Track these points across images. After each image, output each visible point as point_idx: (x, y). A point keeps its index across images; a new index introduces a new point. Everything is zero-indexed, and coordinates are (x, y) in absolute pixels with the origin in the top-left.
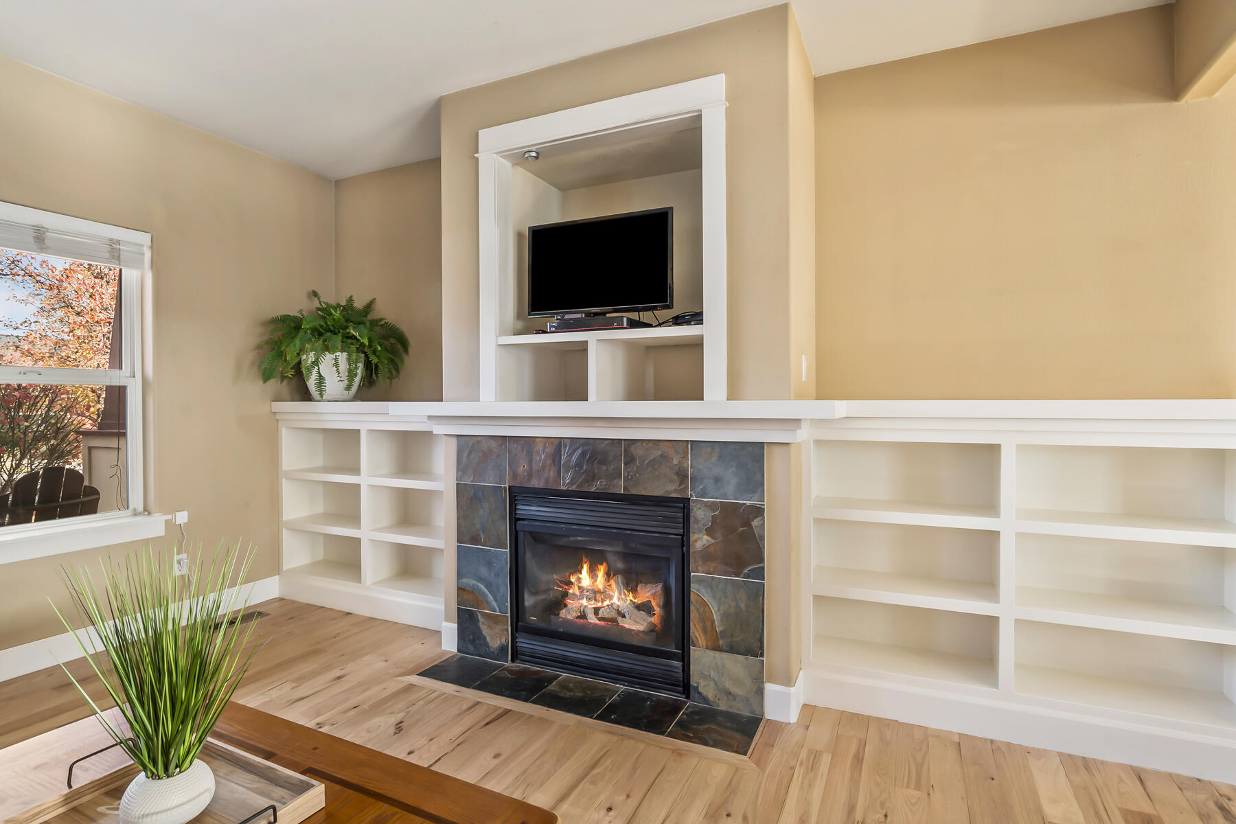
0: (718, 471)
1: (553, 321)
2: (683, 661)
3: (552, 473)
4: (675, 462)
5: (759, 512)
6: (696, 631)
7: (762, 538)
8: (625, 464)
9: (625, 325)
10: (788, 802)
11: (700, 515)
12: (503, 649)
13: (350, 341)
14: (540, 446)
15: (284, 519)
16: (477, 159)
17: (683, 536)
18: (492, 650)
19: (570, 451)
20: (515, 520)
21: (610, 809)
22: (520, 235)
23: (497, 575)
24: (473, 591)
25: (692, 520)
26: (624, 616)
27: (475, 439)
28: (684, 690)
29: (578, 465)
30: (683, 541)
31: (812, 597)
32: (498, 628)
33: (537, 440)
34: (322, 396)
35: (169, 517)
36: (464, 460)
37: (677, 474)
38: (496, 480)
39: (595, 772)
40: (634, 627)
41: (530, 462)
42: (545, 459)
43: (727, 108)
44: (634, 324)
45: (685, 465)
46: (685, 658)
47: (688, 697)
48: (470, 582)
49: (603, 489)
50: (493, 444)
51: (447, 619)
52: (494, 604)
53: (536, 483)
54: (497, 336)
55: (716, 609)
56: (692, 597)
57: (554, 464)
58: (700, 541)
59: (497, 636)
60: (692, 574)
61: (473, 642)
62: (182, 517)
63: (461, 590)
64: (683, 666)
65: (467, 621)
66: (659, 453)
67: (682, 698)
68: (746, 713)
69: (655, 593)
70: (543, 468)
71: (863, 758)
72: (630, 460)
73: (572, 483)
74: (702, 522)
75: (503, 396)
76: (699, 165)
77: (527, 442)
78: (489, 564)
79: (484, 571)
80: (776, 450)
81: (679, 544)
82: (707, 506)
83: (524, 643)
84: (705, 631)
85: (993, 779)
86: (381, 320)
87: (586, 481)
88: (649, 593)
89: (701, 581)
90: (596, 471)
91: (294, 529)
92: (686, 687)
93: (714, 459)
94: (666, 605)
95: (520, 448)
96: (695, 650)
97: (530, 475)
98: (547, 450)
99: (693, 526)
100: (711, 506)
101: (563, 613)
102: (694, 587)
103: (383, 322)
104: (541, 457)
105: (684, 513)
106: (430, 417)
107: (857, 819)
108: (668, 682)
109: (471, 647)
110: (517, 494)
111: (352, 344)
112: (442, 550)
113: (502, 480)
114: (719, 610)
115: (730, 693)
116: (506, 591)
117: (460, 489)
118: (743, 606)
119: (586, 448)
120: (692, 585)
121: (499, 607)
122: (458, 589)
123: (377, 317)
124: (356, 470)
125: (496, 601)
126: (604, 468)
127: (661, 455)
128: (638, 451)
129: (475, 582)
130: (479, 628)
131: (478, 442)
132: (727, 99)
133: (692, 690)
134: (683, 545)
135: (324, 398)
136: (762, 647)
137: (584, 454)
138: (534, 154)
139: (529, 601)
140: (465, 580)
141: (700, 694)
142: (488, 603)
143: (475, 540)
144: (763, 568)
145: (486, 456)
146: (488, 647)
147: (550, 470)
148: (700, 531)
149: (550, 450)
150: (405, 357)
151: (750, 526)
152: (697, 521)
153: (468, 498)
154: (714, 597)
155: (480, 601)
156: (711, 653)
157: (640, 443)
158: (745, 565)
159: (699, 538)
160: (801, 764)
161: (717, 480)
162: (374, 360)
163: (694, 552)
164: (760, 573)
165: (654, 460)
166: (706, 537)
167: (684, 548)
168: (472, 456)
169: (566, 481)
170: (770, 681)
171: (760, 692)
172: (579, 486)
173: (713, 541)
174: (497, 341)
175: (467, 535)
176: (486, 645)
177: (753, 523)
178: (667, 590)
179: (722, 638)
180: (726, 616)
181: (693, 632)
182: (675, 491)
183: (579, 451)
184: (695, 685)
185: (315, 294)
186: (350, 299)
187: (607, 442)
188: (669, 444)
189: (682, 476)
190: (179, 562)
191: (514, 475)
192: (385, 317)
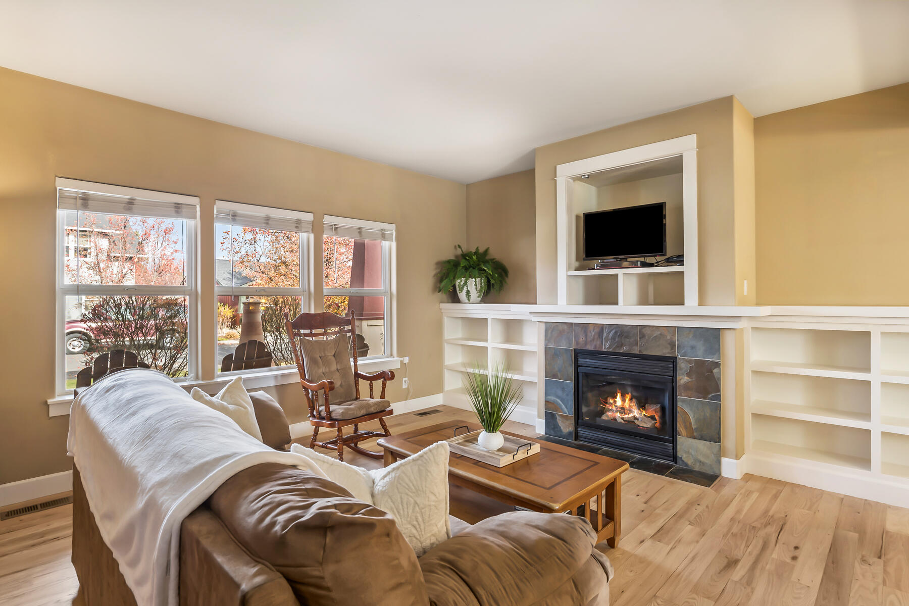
0: (693, 343)
1: (597, 262)
2: (673, 444)
3: (598, 343)
4: (668, 337)
5: (717, 365)
6: (680, 427)
7: (719, 379)
8: (640, 338)
9: (639, 265)
10: (731, 506)
11: (682, 366)
12: (570, 433)
13: (481, 272)
14: (591, 328)
15: (446, 364)
16: (556, 180)
17: (673, 377)
18: (564, 434)
19: (609, 331)
20: (577, 366)
21: (638, 495)
22: (577, 217)
23: (567, 395)
24: (553, 403)
25: (678, 368)
26: (638, 420)
27: (555, 324)
28: (673, 460)
29: (613, 338)
30: (673, 380)
31: (751, 415)
32: (568, 422)
33: (590, 325)
34: (469, 301)
35: (402, 359)
36: (549, 335)
37: (669, 344)
38: (567, 345)
39: (628, 483)
40: (645, 425)
41: (586, 336)
42: (594, 335)
43: (697, 151)
44: (644, 265)
45: (674, 340)
46: (674, 442)
47: (676, 463)
48: (552, 398)
49: (627, 351)
50: (565, 327)
51: (539, 417)
52: (566, 410)
53: (590, 347)
54: (567, 271)
55: (692, 416)
56: (679, 409)
57: (599, 338)
58: (683, 379)
59: (566, 427)
60: (678, 397)
61: (553, 429)
62: (406, 360)
63: (547, 402)
64: (673, 447)
65: (550, 418)
66: (659, 333)
67: (673, 463)
68: (710, 472)
69: (656, 409)
70: (593, 340)
71: (778, 497)
72: (642, 336)
73: (609, 348)
74: (684, 370)
75: (570, 302)
76: (681, 171)
77: (585, 326)
78: (563, 389)
79: (560, 393)
80: (727, 332)
81: (671, 381)
82: (687, 361)
83: (581, 431)
84: (686, 427)
85: (859, 513)
86: (494, 259)
87: (617, 347)
88: (653, 410)
89: (683, 401)
90: (623, 342)
91: (452, 369)
92: (675, 458)
93: (691, 337)
94: (663, 416)
95: (580, 329)
96: (680, 438)
97: (586, 343)
98: (595, 330)
99: (679, 372)
100: (690, 362)
101: (604, 417)
102: (679, 404)
103: (494, 261)
104: (592, 334)
105: (673, 365)
106: (530, 312)
107: (769, 514)
108: (665, 455)
109: (552, 432)
110: (577, 354)
111: (483, 274)
112: (536, 383)
113: (570, 345)
114: (694, 417)
115: (700, 462)
116: (571, 403)
117: (547, 350)
118: (708, 415)
119: (617, 330)
120: (678, 403)
121: (568, 412)
122: (545, 401)
123: (492, 257)
124: (486, 341)
125: (567, 408)
126: (628, 340)
127: (661, 334)
128: (647, 332)
129: (554, 398)
130: (557, 422)
131: (557, 326)
132: (697, 148)
133: (678, 460)
134: (673, 382)
135: (470, 301)
136: (719, 438)
137: (616, 333)
138: (587, 176)
139: (584, 409)
140: (549, 397)
141: (683, 461)
142: (562, 409)
143: (555, 376)
144: (720, 395)
145: (561, 333)
146: (562, 432)
147: (597, 340)
148: (683, 374)
149: (597, 330)
150: (506, 279)
151: (712, 372)
152: (681, 369)
153: (550, 355)
154: (691, 410)
155: (557, 408)
156: (690, 440)
157: (648, 328)
158: (709, 393)
159: (682, 378)
160: (741, 494)
161: (693, 347)
162: (492, 281)
163: (680, 385)
164: (718, 398)
165: (656, 336)
166: (686, 378)
167: (674, 384)
168: (554, 333)
169: (606, 347)
170: (724, 456)
171: (719, 462)
172: (613, 349)
173: (690, 380)
174: (567, 273)
175: (550, 374)
176: (561, 431)
177: (714, 371)
178: (663, 409)
179: (696, 432)
180: (698, 420)
181: (679, 428)
182: (669, 353)
183: (614, 331)
184: (680, 456)
185: (459, 246)
186: (477, 248)
187: (629, 327)
188: (665, 328)
189: (672, 345)
190: (405, 382)
191: (577, 343)
192: (496, 258)
